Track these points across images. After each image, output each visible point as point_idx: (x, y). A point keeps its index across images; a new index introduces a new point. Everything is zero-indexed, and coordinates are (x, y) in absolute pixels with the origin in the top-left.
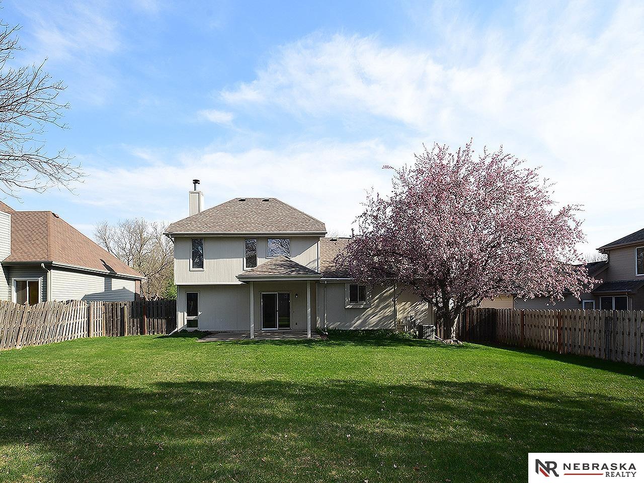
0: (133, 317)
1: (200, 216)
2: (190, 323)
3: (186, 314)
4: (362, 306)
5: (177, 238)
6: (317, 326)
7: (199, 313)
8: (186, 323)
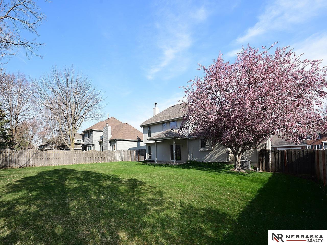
0: (136, 155)
1: (157, 116)
2: (150, 157)
3: (148, 154)
4: (207, 150)
5: (144, 126)
6: (189, 159)
7: (152, 154)
8: (148, 157)
